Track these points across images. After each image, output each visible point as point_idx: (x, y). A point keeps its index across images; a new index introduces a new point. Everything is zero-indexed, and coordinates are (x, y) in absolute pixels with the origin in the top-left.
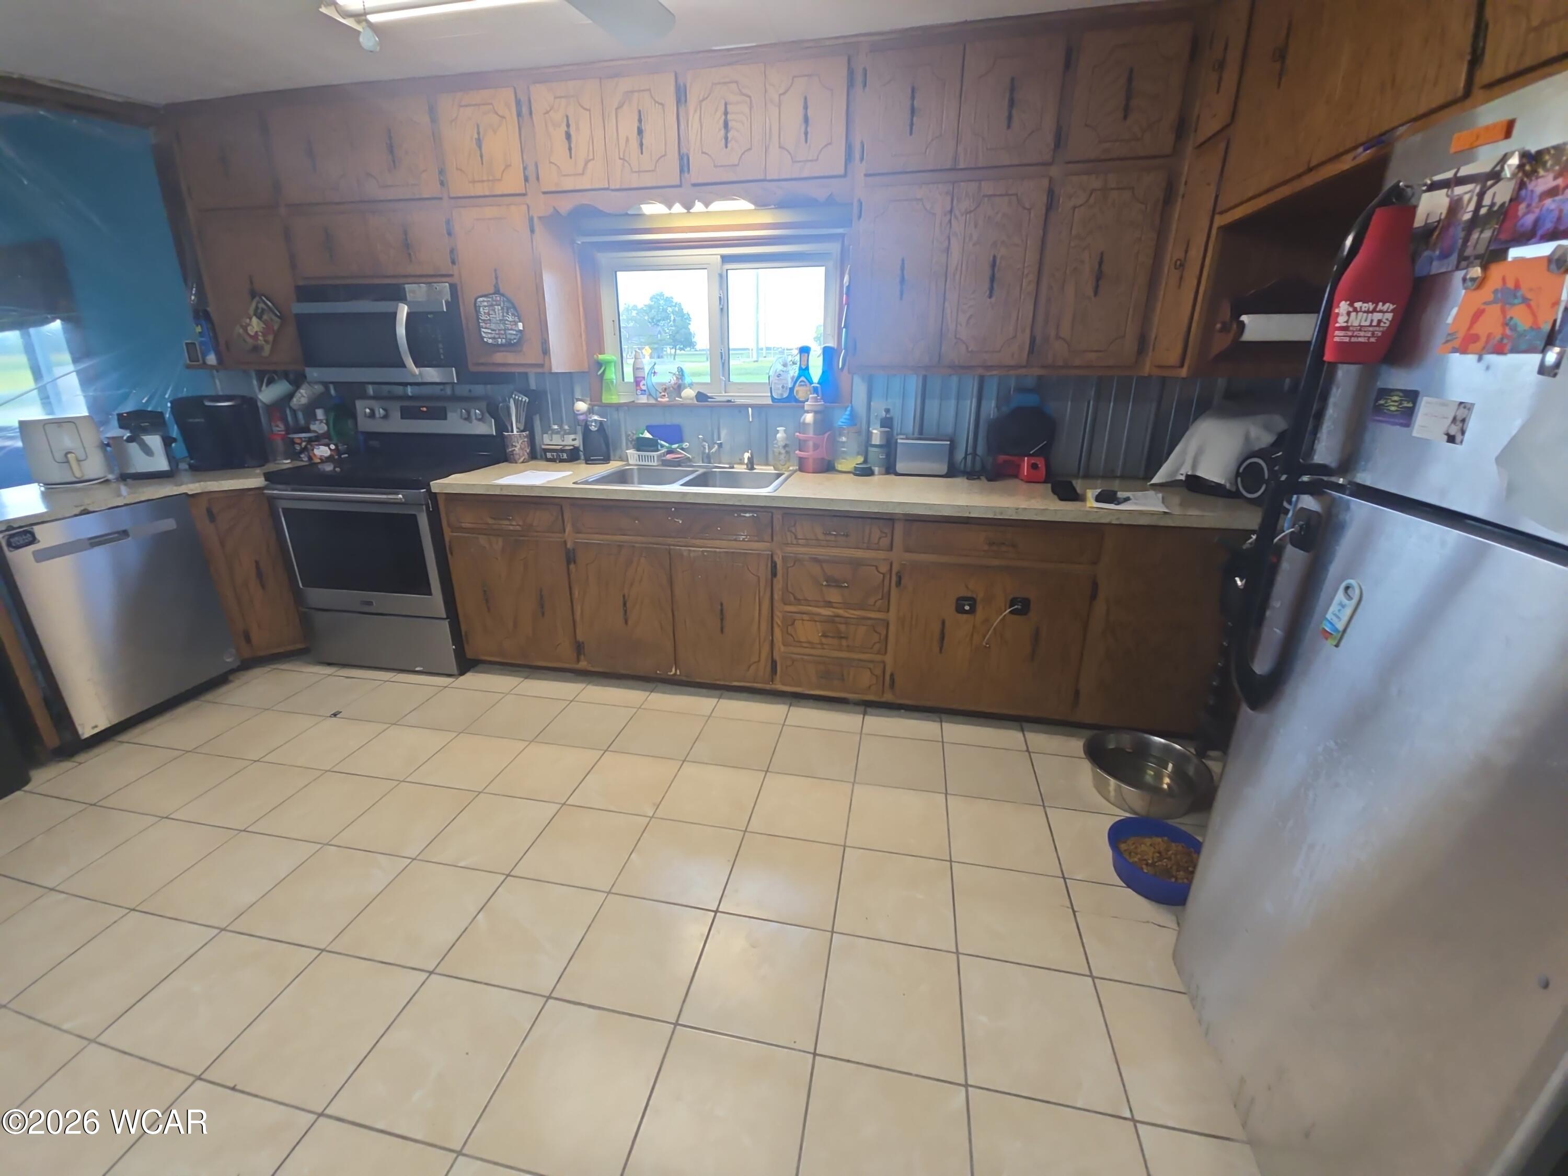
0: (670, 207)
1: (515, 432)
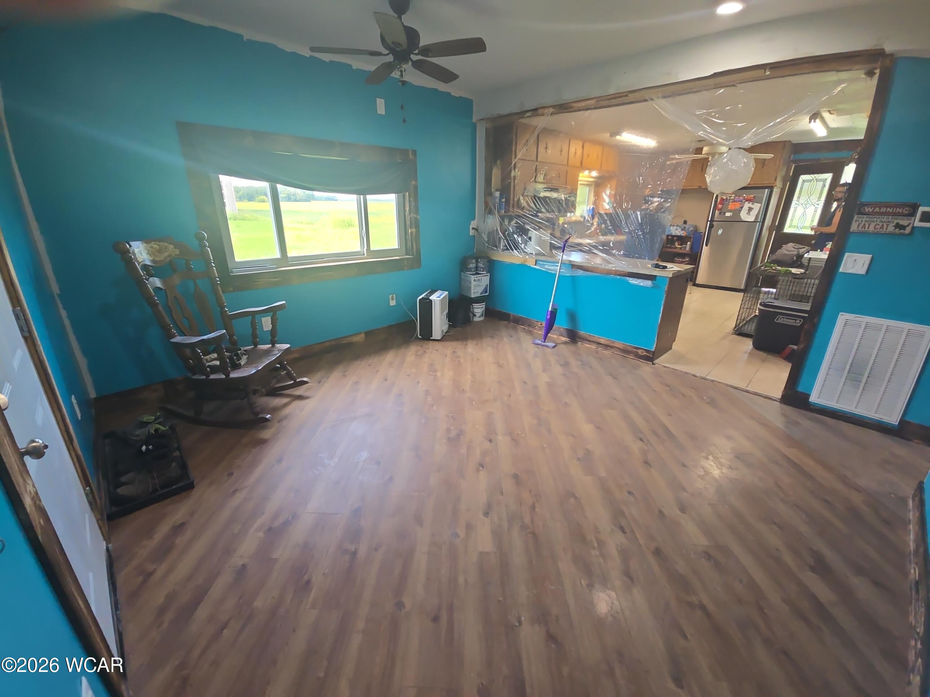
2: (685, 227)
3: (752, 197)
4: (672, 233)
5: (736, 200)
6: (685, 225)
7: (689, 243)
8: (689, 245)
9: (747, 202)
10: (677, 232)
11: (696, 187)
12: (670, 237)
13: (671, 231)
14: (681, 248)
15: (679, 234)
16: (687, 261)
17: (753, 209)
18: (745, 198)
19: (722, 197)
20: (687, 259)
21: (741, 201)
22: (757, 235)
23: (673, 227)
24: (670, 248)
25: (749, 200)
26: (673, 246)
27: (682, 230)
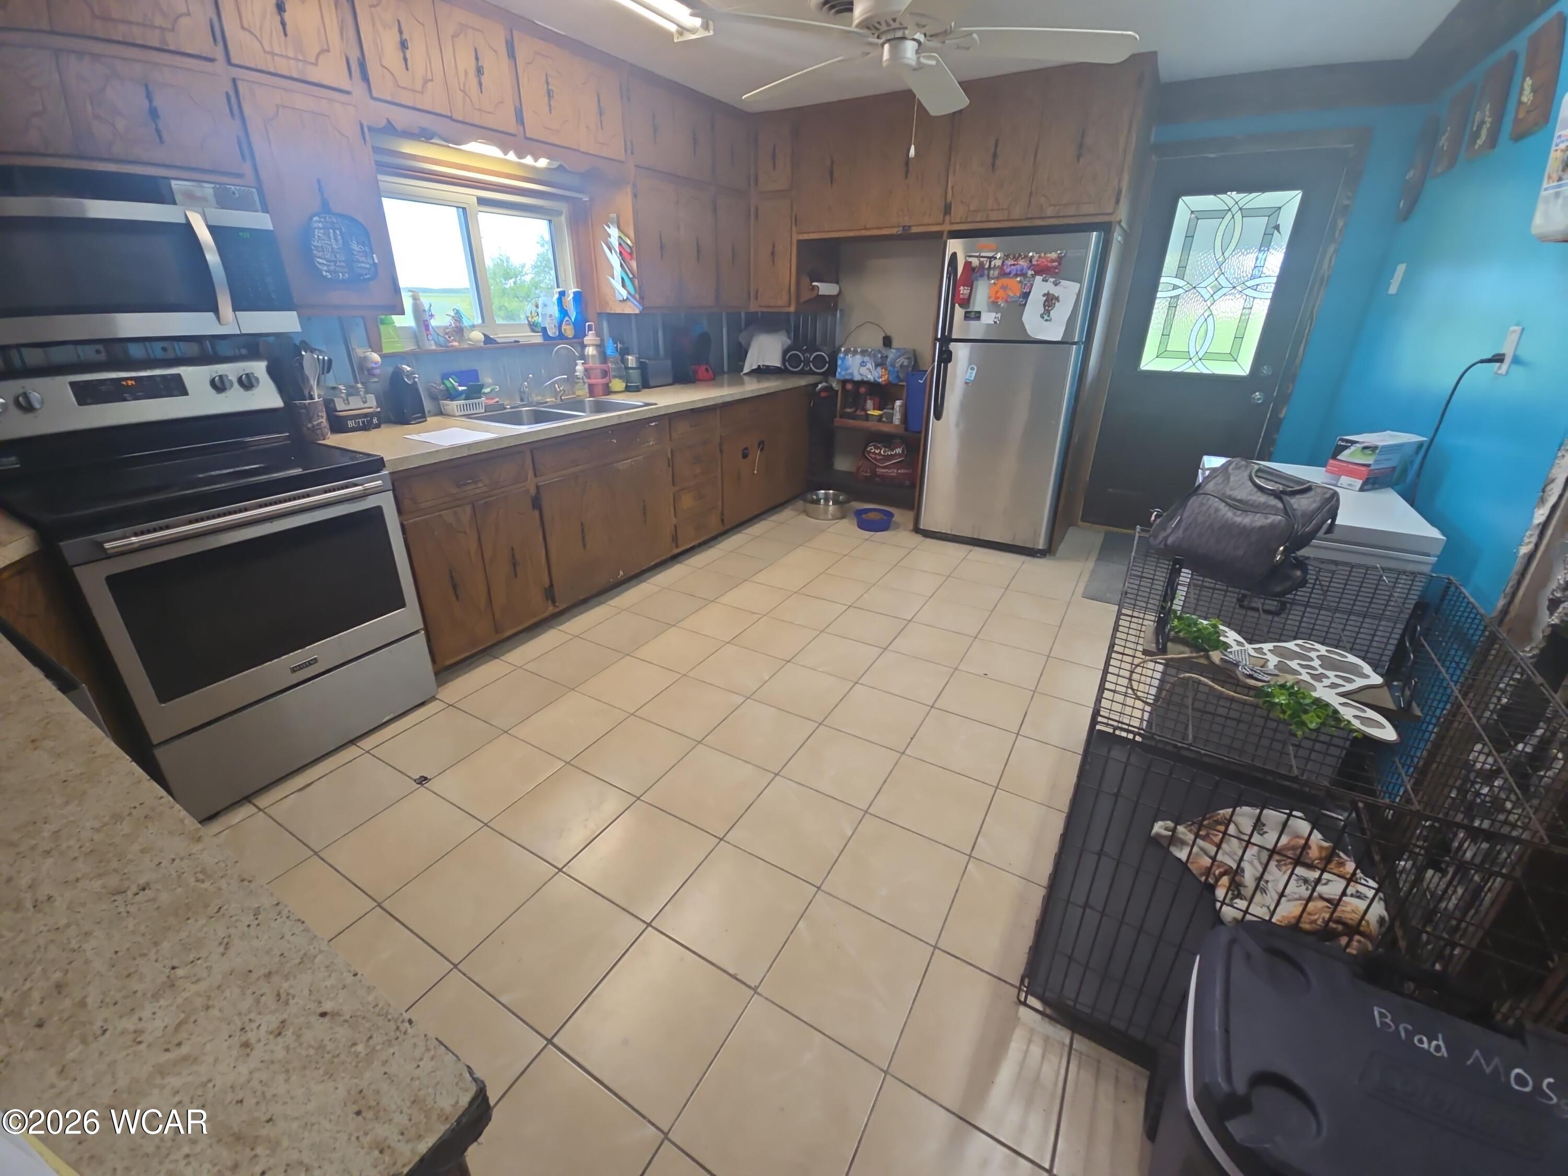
0: (506, 154)
1: (317, 400)
2: (887, 357)
3: (1053, 261)
4: (852, 374)
5: (1008, 270)
6: (885, 351)
7: (898, 403)
8: (898, 409)
9: (1039, 278)
10: (864, 370)
11: (894, 231)
12: (849, 386)
13: (847, 369)
14: (879, 419)
15: (870, 377)
16: (900, 455)
17: (1057, 299)
18: (1034, 262)
19: (970, 259)
20: (899, 451)
21: (1024, 275)
22: (1072, 385)
23: (854, 355)
24: (853, 417)
25: (1043, 270)
26: (859, 413)
27: (877, 365)
